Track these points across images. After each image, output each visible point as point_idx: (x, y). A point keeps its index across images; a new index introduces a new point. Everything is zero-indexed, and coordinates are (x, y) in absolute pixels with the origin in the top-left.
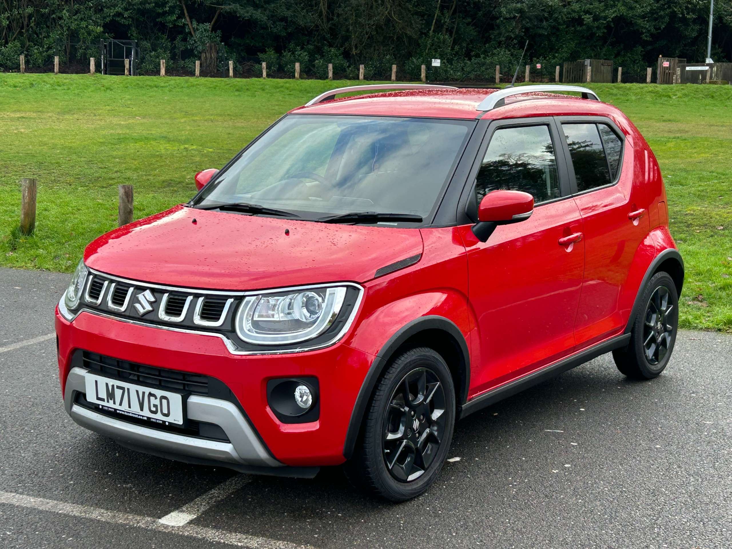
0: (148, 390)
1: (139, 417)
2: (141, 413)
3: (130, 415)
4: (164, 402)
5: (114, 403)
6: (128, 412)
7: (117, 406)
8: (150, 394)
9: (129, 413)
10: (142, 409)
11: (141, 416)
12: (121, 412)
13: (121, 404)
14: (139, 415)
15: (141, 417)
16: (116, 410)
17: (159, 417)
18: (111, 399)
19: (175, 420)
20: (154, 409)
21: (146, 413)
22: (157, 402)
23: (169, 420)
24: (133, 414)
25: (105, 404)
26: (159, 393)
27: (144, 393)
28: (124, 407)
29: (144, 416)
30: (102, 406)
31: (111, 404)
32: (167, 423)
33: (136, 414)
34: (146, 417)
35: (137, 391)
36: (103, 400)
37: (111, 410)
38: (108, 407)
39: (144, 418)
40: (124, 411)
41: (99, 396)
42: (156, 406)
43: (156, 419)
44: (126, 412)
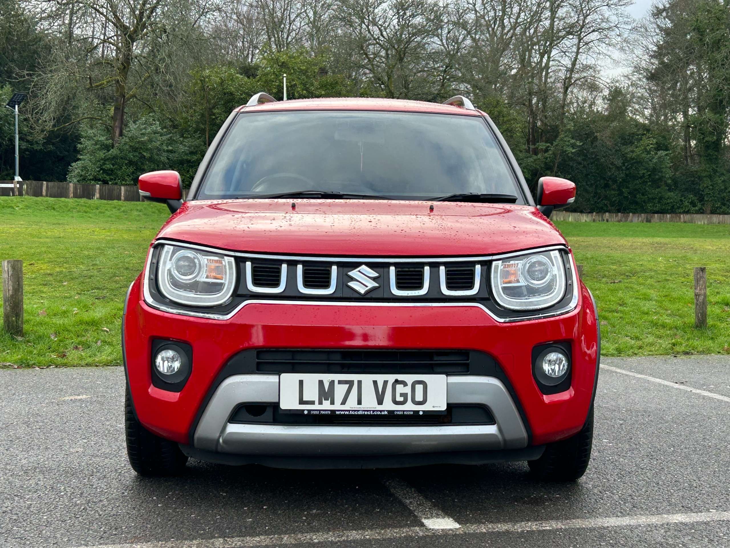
0: (391, 378)
1: (375, 413)
2: (380, 408)
3: (360, 413)
4: (419, 388)
5: (332, 403)
6: (355, 411)
7: (337, 406)
8: (397, 382)
9: (358, 411)
10: (380, 402)
11: (377, 411)
12: (342, 413)
13: (344, 403)
14: (374, 411)
15: (379, 413)
16: (333, 411)
17: (409, 407)
18: (326, 399)
19: (434, 407)
20: (399, 399)
21: (388, 405)
22: (408, 390)
23: (427, 407)
24: (363, 411)
25: (316, 407)
26: (410, 378)
27: (386, 383)
28: (351, 405)
29: (384, 411)
30: (309, 411)
31: (326, 406)
32: (421, 413)
33: (370, 411)
34: (387, 411)
35: (375, 383)
36: (312, 403)
37: (326, 412)
38: (320, 410)
39: (383, 413)
40: (349, 411)
41: (304, 400)
42: (404, 395)
43: (404, 411)
44: (352, 411)
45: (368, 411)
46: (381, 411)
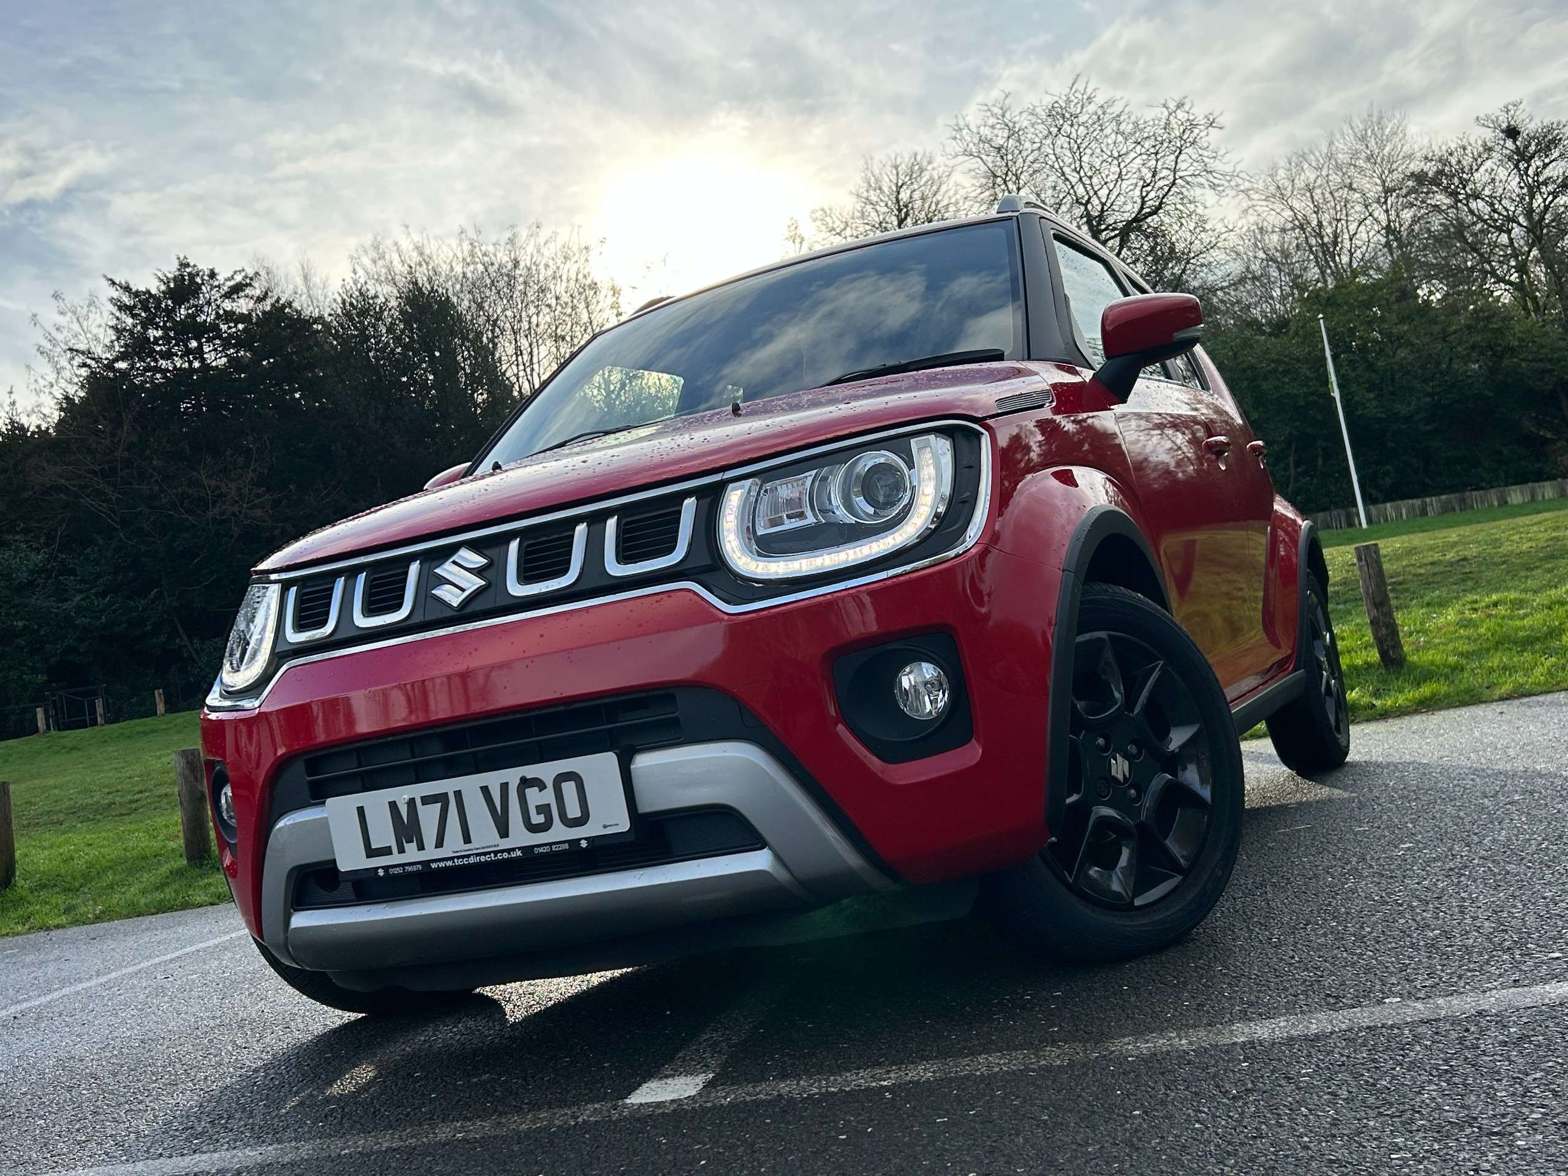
0: (513, 775)
1: (499, 856)
2: (505, 844)
3: (472, 860)
4: (569, 788)
5: (421, 847)
6: (463, 857)
7: (431, 853)
8: (525, 783)
9: (468, 856)
10: (504, 833)
11: (502, 851)
12: (442, 864)
13: (439, 844)
14: (496, 853)
15: (506, 855)
16: (426, 864)
17: (559, 833)
18: (410, 841)
19: (605, 827)
20: (537, 819)
21: (520, 837)
22: (548, 797)
23: (592, 829)
24: (478, 855)
25: (395, 859)
26: (547, 771)
27: (504, 787)
28: (454, 844)
29: (514, 849)
30: (386, 868)
31: (412, 854)
32: (584, 844)
33: (489, 853)
34: (519, 848)
35: (485, 790)
36: (387, 851)
37: (414, 868)
38: (403, 865)
39: (513, 855)
40: (452, 859)
41: (373, 847)
42: (544, 809)
43: (550, 844)
44: (458, 857)
45: (485, 854)
46: (509, 851)
